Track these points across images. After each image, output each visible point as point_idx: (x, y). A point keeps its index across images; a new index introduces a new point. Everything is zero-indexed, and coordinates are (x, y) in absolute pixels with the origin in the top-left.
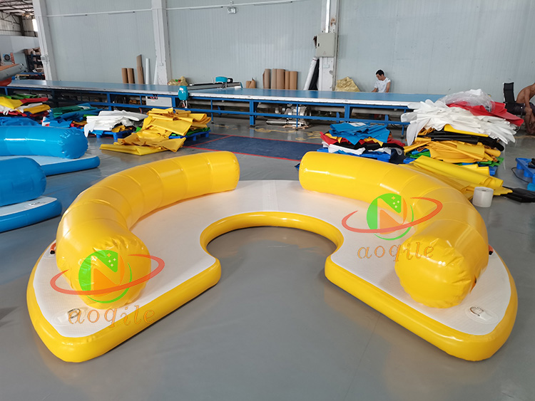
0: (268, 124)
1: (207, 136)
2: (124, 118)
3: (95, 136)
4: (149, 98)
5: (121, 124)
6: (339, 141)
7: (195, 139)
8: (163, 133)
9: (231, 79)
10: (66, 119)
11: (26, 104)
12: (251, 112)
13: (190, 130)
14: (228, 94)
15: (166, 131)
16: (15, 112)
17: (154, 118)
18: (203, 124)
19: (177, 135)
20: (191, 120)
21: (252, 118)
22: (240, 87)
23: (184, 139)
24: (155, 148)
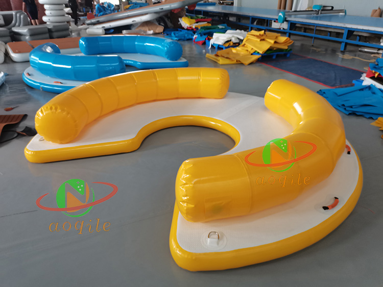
0: (361, 51)
1: (288, 56)
2: (233, 36)
3: (215, 48)
4: (275, 21)
5: (231, 40)
6: (376, 75)
7: (274, 57)
8: (249, 50)
9: (333, 7)
10: (205, 34)
11: (197, 23)
12: (344, 39)
13: (269, 50)
14: (320, 20)
15: (252, 49)
16: (191, 27)
17: (249, 38)
18: (285, 45)
19: (258, 53)
20: (272, 42)
21: (343, 45)
22: (344, 14)
23: (260, 56)
24: (232, 61)
